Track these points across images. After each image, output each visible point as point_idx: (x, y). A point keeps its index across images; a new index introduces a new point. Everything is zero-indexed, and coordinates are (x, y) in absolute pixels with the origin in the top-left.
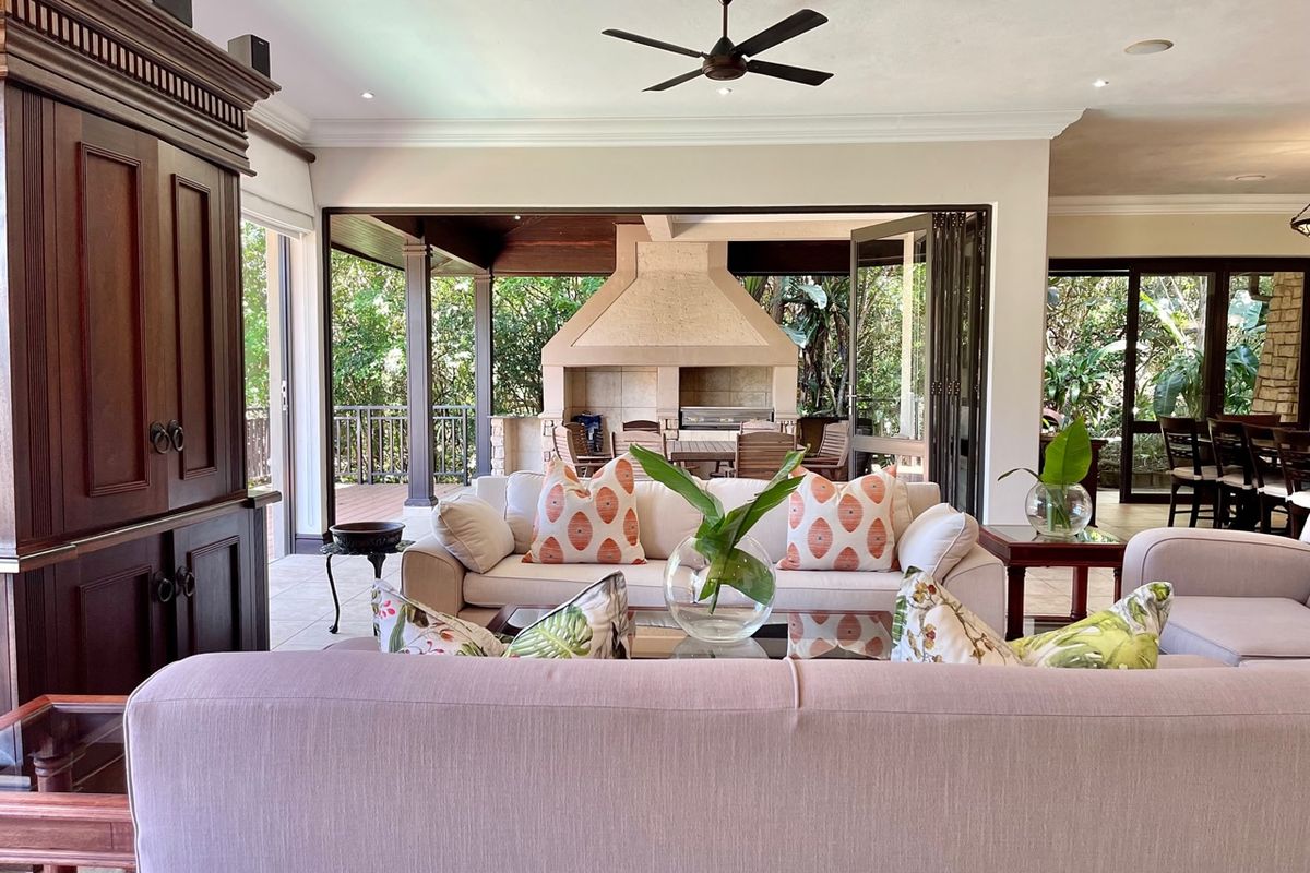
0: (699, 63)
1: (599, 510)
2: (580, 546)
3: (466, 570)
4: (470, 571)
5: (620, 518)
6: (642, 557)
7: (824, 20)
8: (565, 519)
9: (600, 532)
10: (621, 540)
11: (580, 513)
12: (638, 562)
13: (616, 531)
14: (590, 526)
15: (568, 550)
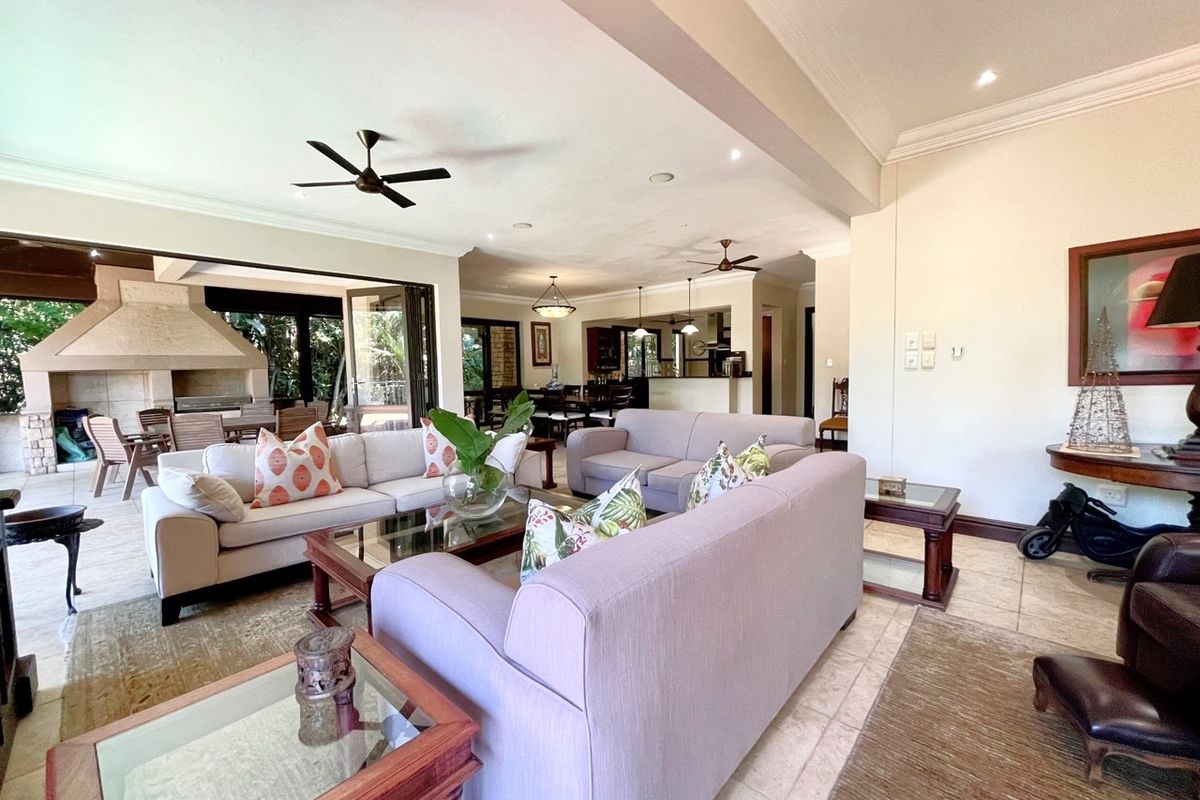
0: (355, 178)
1: (315, 461)
2: (302, 488)
3: (219, 523)
4: (224, 522)
5: (326, 466)
6: (340, 487)
7: (449, 176)
8: (289, 472)
9: (317, 476)
10: (329, 479)
11: (302, 466)
12: (340, 491)
13: (325, 474)
14: (310, 474)
15: (294, 492)
